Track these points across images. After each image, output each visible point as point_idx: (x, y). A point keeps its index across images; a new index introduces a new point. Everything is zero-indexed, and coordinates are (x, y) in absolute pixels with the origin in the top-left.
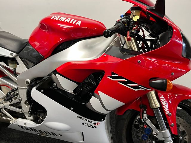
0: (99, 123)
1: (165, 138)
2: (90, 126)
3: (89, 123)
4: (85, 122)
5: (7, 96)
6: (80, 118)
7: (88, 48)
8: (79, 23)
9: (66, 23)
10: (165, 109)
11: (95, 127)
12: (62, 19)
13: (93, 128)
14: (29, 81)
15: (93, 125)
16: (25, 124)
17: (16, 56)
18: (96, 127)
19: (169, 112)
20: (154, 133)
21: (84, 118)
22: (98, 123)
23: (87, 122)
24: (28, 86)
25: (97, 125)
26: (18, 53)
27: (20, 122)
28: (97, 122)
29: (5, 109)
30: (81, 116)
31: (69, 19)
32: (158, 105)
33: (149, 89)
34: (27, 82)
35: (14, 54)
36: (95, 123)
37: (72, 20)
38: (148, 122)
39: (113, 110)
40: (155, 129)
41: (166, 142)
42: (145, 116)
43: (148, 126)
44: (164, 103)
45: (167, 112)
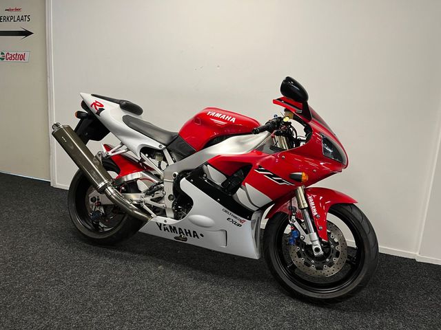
0: (245, 221)
1: (312, 241)
2: (235, 223)
3: (235, 220)
4: (230, 217)
5: (150, 189)
6: (226, 211)
7: (240, 143)
8: (233, 120)
9: (222, 120)
10: (312, 210)
11: (239, 224)
12: (218, 115)
13: (237, 226)
14: (177, 174)
15: (238, 222)
16: (165, 221)
17: (164, 149)
18: (241, 225)
19: (317, 213)
20: (301, 237)
21: (230, 212)
23: (232, 218)
24: (174, 180)
25: (242, 223)
26: (167, 145)
27: (160, 219)
28: (242, 219)
29: (146, 204)
30: (226, 209)
31: (225, 116)
32: (306, 206)
34: (175, 175)
35: (163, 146)
37: (227, 117)
38: (296, 224)
39: (260, 206)
40: (302, 232)
41: (314, 248)
42: (293, 217)
43: (295, 228)
44: (312, 204)
45: (315, 213)
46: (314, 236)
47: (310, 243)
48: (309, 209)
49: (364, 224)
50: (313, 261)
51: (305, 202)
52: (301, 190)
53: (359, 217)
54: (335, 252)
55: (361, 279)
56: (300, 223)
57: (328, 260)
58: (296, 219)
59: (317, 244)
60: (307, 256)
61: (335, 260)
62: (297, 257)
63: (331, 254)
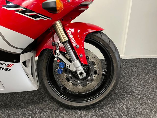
0: (12, 65)
1: (76, 68)
2: (3, 69)
10: (72, 42)
11: (8, 69)
13: (6, 70)
18: (10, 70)
19: (76, 44)
20: (67, 66)
22: (10, 64)
25: (10, 67)
32: (67, 39)
33: (50, 18)
36: (7, 65)
38: (61, 57)
39: (24, 48)
40: (67, 62)
41: (78, 73)
42: (58, 52)
43: (61, 60)
44: (71, 36)
45: (75, 44)
46: (77, 63)
47: (75, 70)
48: (69, 41)
49: (111, 45)
50: (79, 82)
51: (65, 36)
52: (59, 25)
53: (107, 41)
54: (94, 71)
55: (113, 85)
56: (64, 54)
57: (89, 78)
58: (60, 52)
59: (81, 69)
60: (74, 79)
61: (95, 77)
62: (67, 82)
63: (91, 73)
